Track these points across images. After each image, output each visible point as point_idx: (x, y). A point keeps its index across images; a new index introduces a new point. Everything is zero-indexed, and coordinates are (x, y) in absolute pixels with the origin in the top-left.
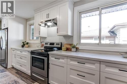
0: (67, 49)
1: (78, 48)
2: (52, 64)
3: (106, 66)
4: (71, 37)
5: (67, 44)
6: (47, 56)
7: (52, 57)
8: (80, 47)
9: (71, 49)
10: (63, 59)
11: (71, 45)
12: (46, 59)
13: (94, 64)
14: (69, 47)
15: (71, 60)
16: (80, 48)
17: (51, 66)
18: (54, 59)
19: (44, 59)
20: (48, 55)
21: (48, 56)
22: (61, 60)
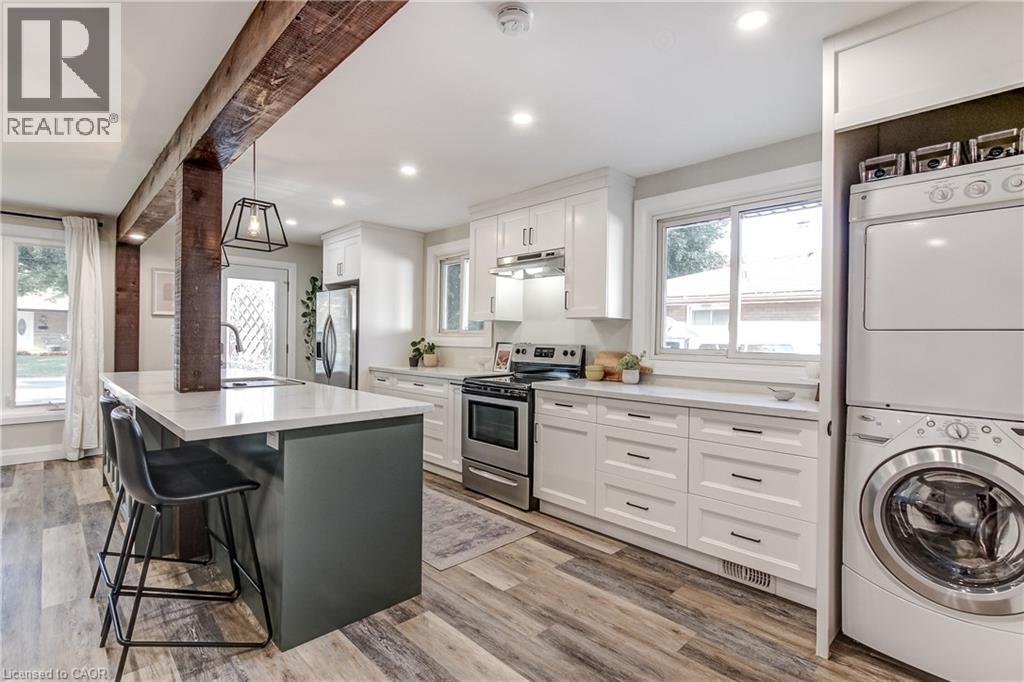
0: (607, 375)
1: (650, 371)
2: (545, 426)
3: (706, 420)
4: (624, 324)
5: (605, 353)
6: (528, 400)
7: (546, 400)
8: (658, 366)
9: (620, 374)
10: (584, 405)
11: (620, 356)
12: (523, 407)
13: (674, 416)
14: (612, 364)
15: (610, 408)
16: (656, 372)
17: (541, 433)
18: (552, 407)
19: (515, 410)
20: (532, 391)
21: (530, 397)
22: (577, 411)
